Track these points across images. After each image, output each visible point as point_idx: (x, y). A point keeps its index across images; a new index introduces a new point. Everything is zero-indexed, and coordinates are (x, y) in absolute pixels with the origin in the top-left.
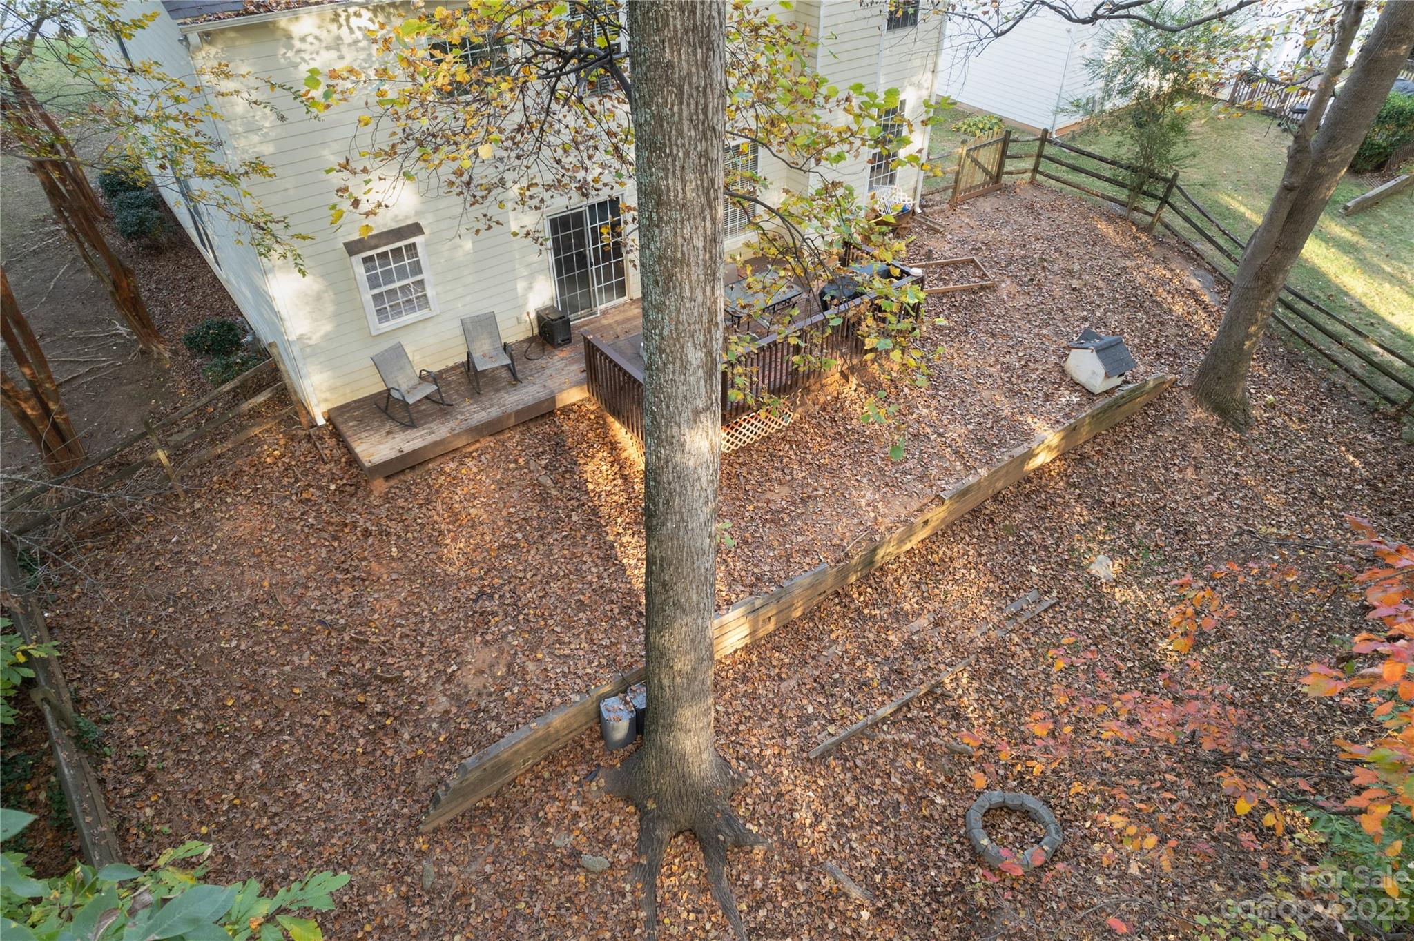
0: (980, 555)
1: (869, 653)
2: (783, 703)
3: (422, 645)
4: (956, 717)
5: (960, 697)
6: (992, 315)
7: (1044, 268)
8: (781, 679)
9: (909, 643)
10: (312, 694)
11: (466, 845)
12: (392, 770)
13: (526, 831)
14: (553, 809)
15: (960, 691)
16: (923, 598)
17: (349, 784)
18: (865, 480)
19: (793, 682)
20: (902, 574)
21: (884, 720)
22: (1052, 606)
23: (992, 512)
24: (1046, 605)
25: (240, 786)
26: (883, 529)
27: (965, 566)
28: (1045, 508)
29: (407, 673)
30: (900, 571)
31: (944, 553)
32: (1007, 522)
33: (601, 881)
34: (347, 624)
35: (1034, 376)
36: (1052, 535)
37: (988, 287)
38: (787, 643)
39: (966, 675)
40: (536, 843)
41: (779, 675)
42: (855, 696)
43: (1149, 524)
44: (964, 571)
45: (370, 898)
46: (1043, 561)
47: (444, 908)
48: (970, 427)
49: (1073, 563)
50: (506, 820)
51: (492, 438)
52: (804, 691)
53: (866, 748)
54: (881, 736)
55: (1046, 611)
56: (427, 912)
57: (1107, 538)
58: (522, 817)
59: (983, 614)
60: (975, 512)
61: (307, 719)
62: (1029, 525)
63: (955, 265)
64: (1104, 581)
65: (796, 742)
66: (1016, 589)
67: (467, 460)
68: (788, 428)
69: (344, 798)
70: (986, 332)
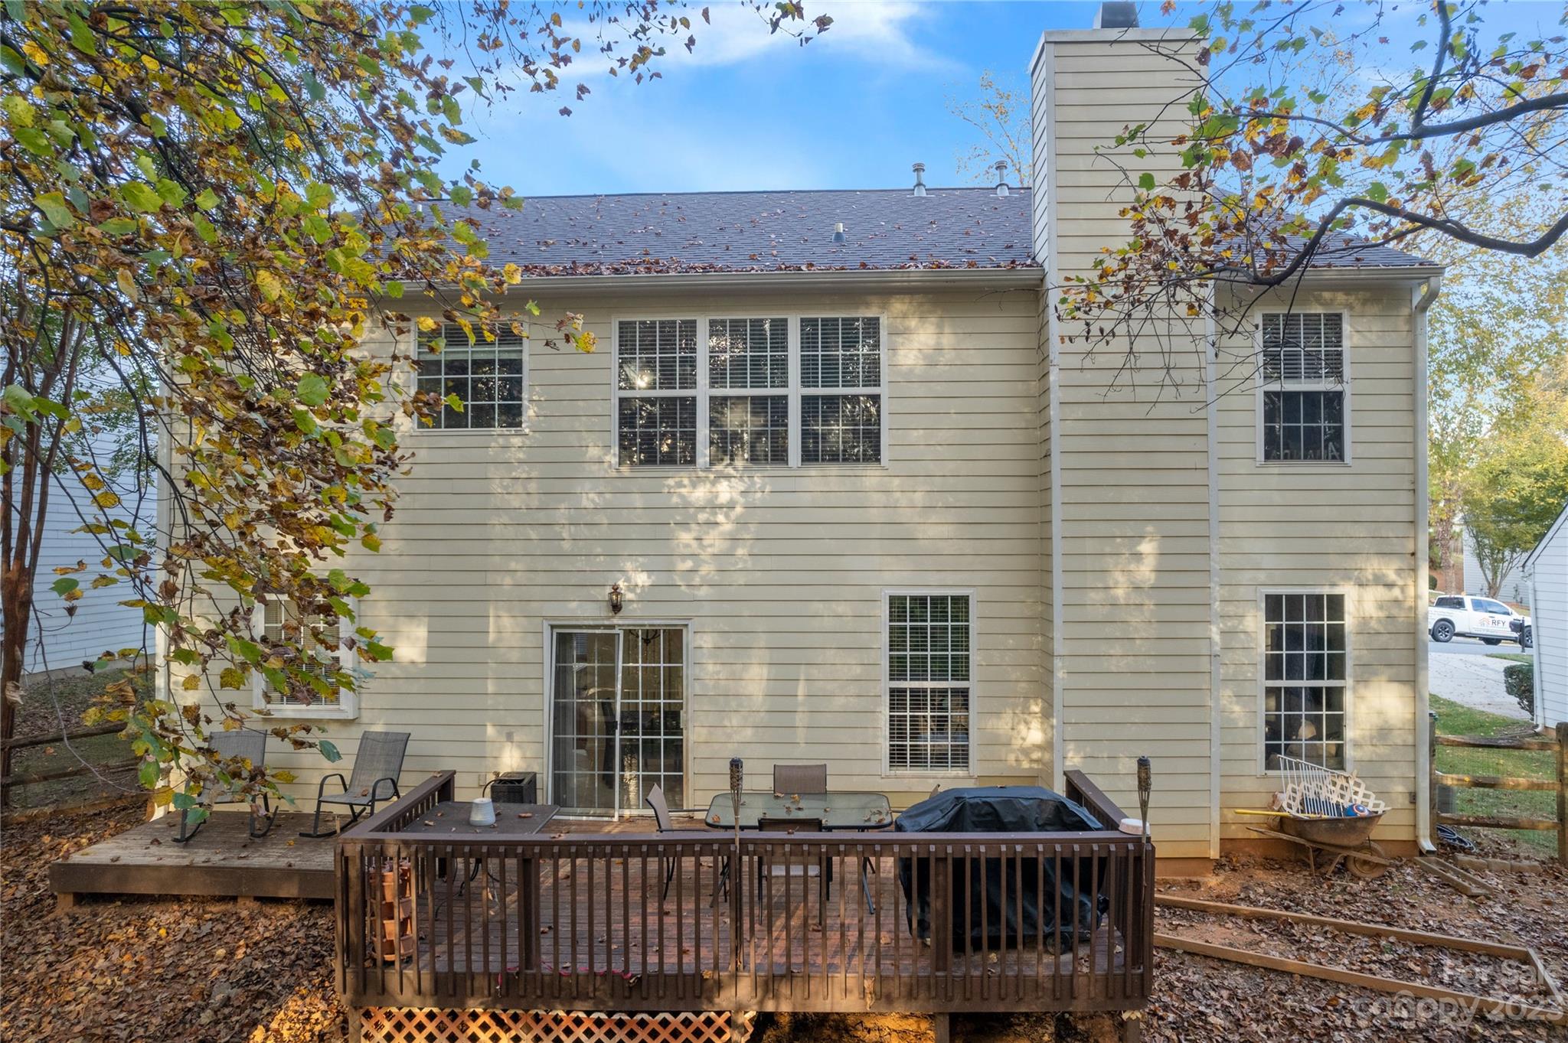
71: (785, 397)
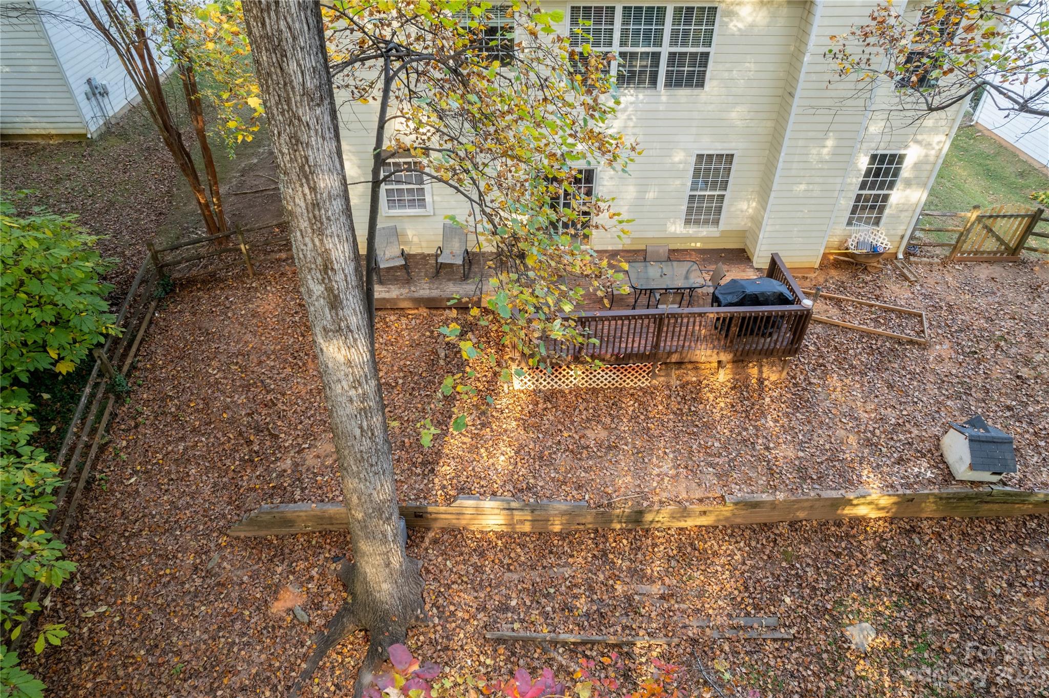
0: (744, 563)
1: (591, 589)
2: (498, 586)
3: (301, 423)
4: (626, 676)
5: (641, 664)
6: (904, 368)
7: (997, 347)
8: (509, 570)
9: (629, 599)
10: (232, 421)
11: (244, 557)
12: (239, 489)
13: (279, 570)
14: (302, 565)
15: (644, 660)
16: (667, 571)
17: (215, 485)
18: (671, 456)
19: (515, 577)
20: (662, 544)
21: (565, 644)
22: (783, 640)
23: (781, 535)
24: (777, 635)
25: (168, 453)
26: (656, 499)
27: (723, 566)
28: (838, 555)
29: (282, 435)
30: (661, 540)
31: (711, 547)
32: (790, 549)
33: (298, 628)
34: (273, 389)
35: (902, 437)
36: (828, 581)
37: (919, 344)
38: (531, 546)
39: (658, 650)
40: (280, 581)
41: (509, 565)
42: (554, 612)
43: (947, 624)
44: (719, 568)
45: (180, 555)
46: (803, 598)
47: (209, 586)
48: (801, 454)
49: (832, 616)
50: (275, 556)
51: (427, 310)
52: (519, 587)
53: (536, 655)
54: (553, 654)
55: (775, 640)
56: (198, 582)
57: (887, 612)
58: (284, 559)
59: (711, 611)
60: (766, 527)
61: (220, 435)
62: (810, 562)
63: (900, 314)
64: (853, 647)
65: (485, 619)
66: (757, 607)
67: (403, 318)
68: (641, 389)
69: (207, 490)
70: (887, 381)
71: (660, 53)
